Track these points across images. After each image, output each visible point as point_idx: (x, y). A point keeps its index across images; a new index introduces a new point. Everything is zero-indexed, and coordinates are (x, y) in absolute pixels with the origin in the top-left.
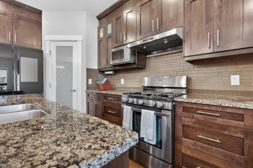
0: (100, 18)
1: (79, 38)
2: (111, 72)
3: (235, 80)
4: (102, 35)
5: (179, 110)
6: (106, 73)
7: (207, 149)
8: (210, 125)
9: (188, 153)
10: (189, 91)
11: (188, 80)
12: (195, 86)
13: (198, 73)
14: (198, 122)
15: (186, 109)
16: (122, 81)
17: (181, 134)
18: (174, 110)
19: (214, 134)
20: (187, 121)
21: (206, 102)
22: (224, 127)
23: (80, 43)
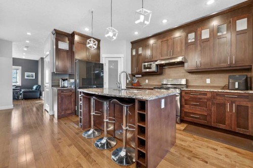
0: (132, 43)
1: (122, 55)
2: (140, 76)
3: (208, 81)
4: (134, 53)
5: (183, 94)
6: (136, 76)
7: (195, 108)
8: (196, 98)
9: (187, 111)
10: (187, 86)
11: (187, 81)
12: (190, 84)
13: (192, 77)
14: (191, 98)
15: (186, 93)
16: (147, 81)
17: (184, 104)
18: (181, 94)
19: (197, 102)
20: (186, 98)
21: (194, 90)
22: (200, 99)
23: (122, 59)
